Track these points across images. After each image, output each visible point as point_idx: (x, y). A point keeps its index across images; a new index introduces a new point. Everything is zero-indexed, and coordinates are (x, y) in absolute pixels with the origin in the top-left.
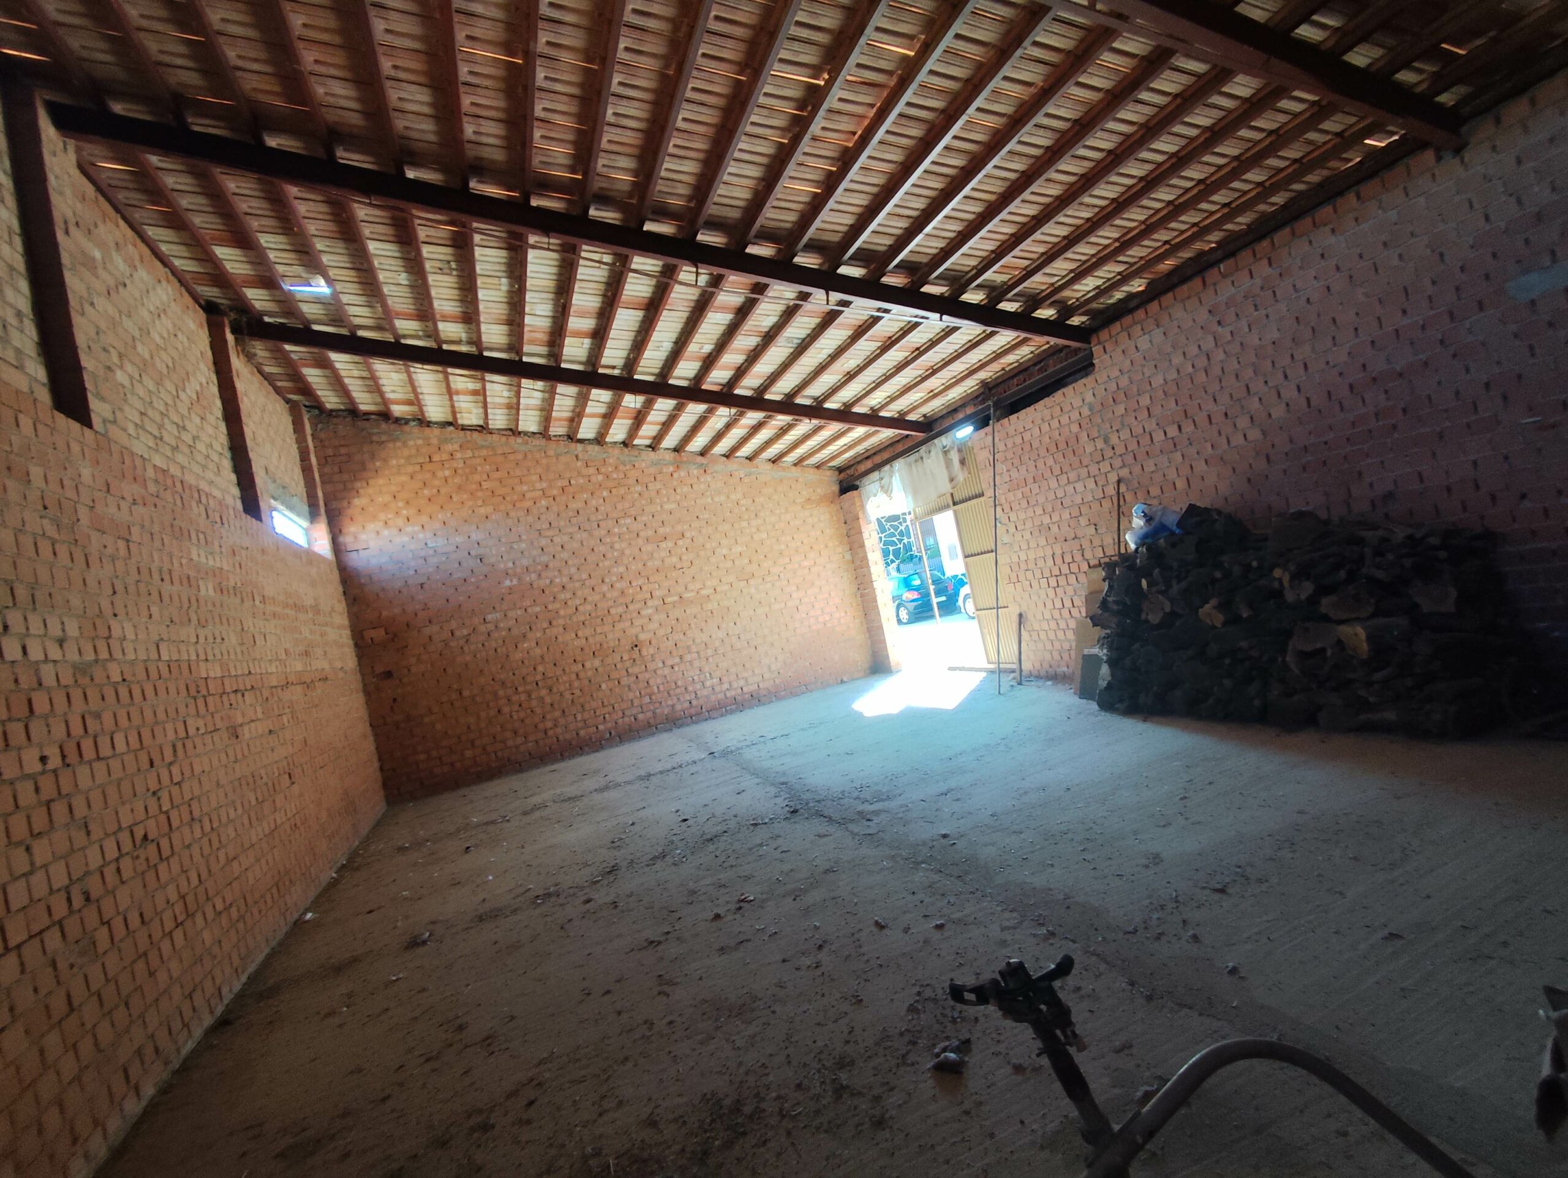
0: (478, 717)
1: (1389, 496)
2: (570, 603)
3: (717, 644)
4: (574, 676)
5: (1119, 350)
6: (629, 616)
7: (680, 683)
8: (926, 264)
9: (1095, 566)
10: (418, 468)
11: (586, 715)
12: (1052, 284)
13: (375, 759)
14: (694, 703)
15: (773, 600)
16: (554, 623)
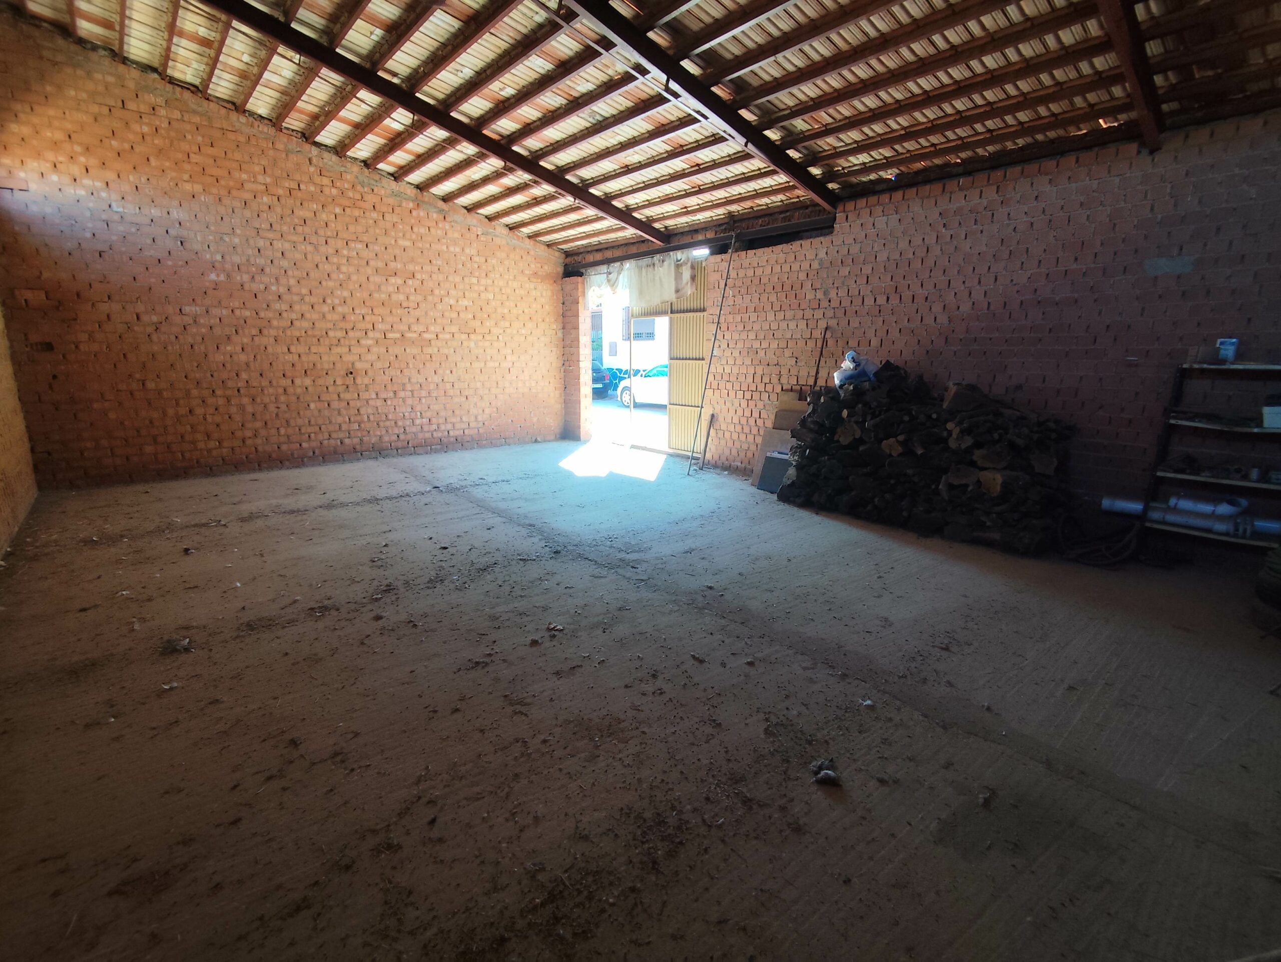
0: (165, 414)
1: (1019, 387)
2: (285, 315)
3: (432, 387)
4: (281, 391)
5: (859, 222)
6: (347, 343)
7: (390, 417)
8: (755, 88)
9: (787, 390)
10: (105, 110)
11: (290, 431)
12: (835, 148)
13: (26, 440)
14: (402, 437)
15: (489, 358)
16: (265, 332)
